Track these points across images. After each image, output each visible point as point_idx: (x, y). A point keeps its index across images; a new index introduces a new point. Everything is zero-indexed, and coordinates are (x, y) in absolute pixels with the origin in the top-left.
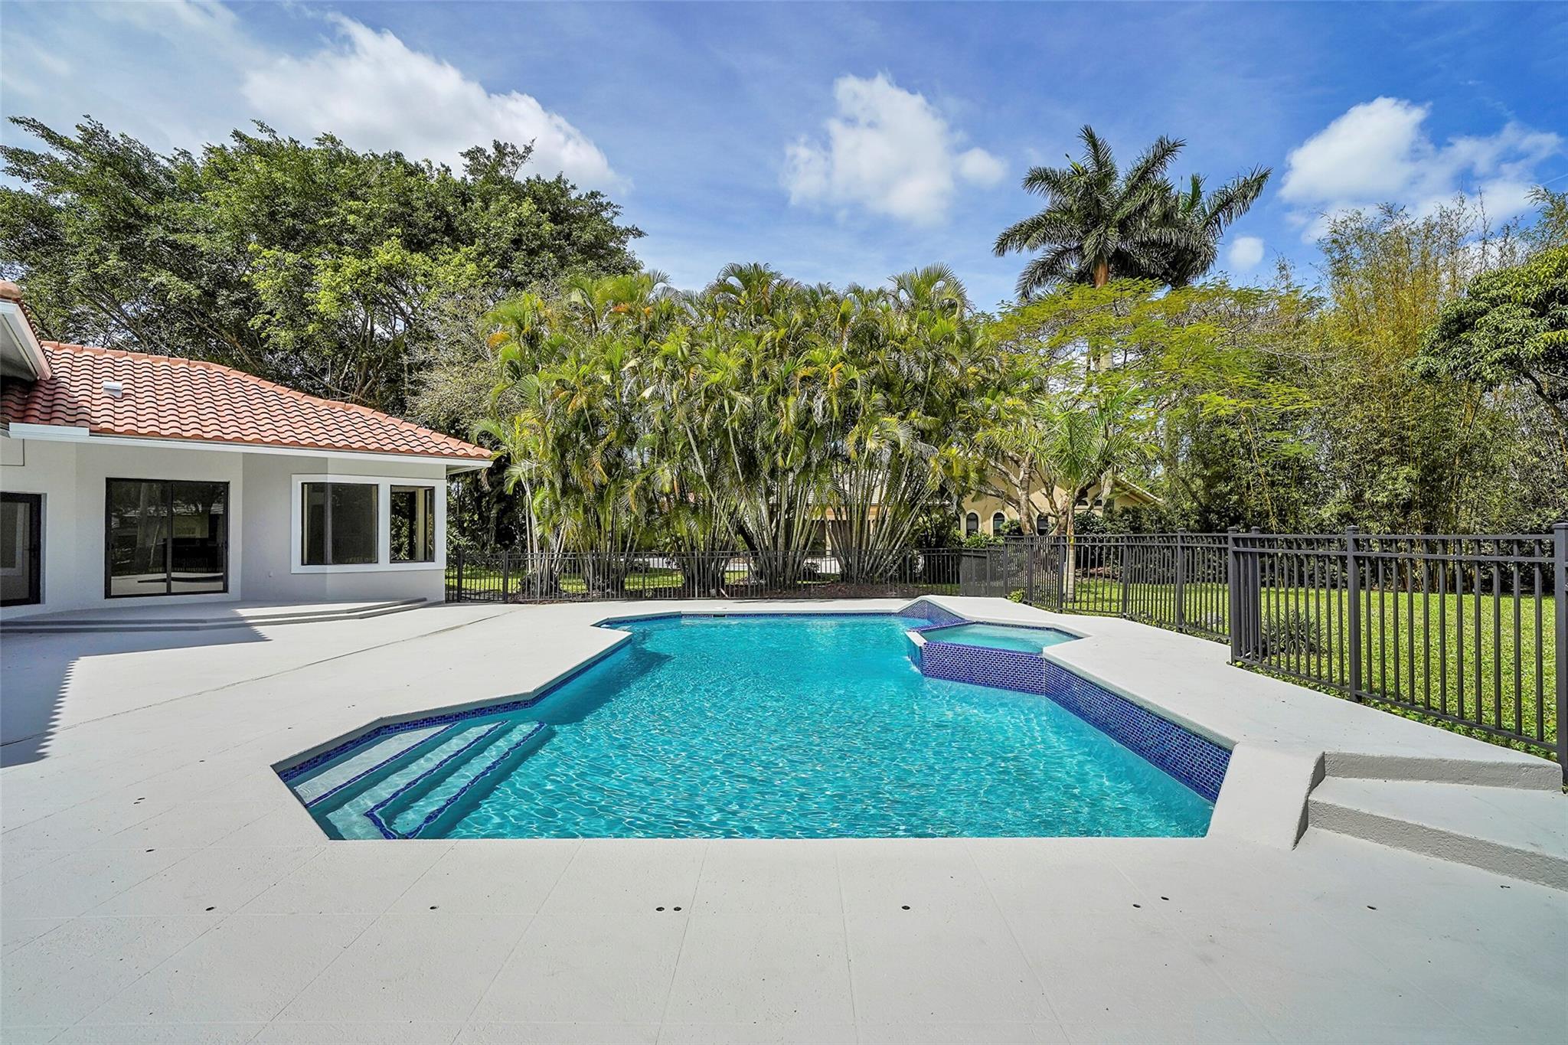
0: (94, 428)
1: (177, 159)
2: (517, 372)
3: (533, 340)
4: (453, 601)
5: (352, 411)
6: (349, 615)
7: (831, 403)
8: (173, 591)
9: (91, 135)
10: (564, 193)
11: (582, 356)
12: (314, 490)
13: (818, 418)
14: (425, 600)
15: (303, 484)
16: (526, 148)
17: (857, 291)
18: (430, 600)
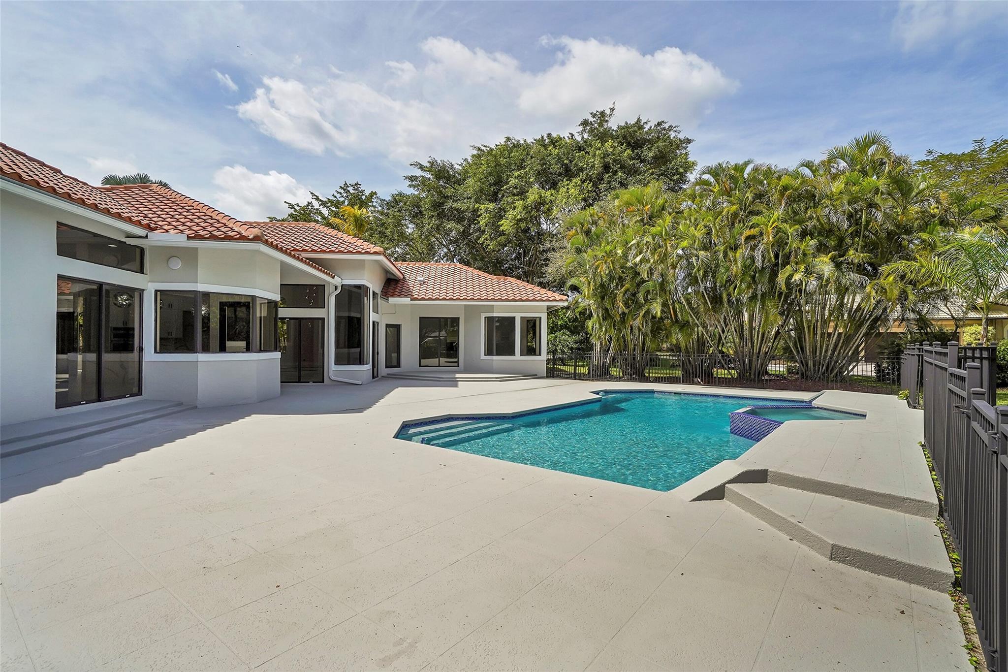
0: (412, 298)
1: (462, 164)
2: (579, 251)
3: (588, 233)
4: (551, 377)
5: (508, 280)
6: (502, 380)
7: (768, 252)
8: (441, 365)
9: (433, 163)
10: (641, 128)
11: (610, 240)
12: (490, 320)
13: (759, 264)
14: (536, 375)
15: (485, 317)
16: (611, 109)
17: (808, 165)
18: (539, 375)
